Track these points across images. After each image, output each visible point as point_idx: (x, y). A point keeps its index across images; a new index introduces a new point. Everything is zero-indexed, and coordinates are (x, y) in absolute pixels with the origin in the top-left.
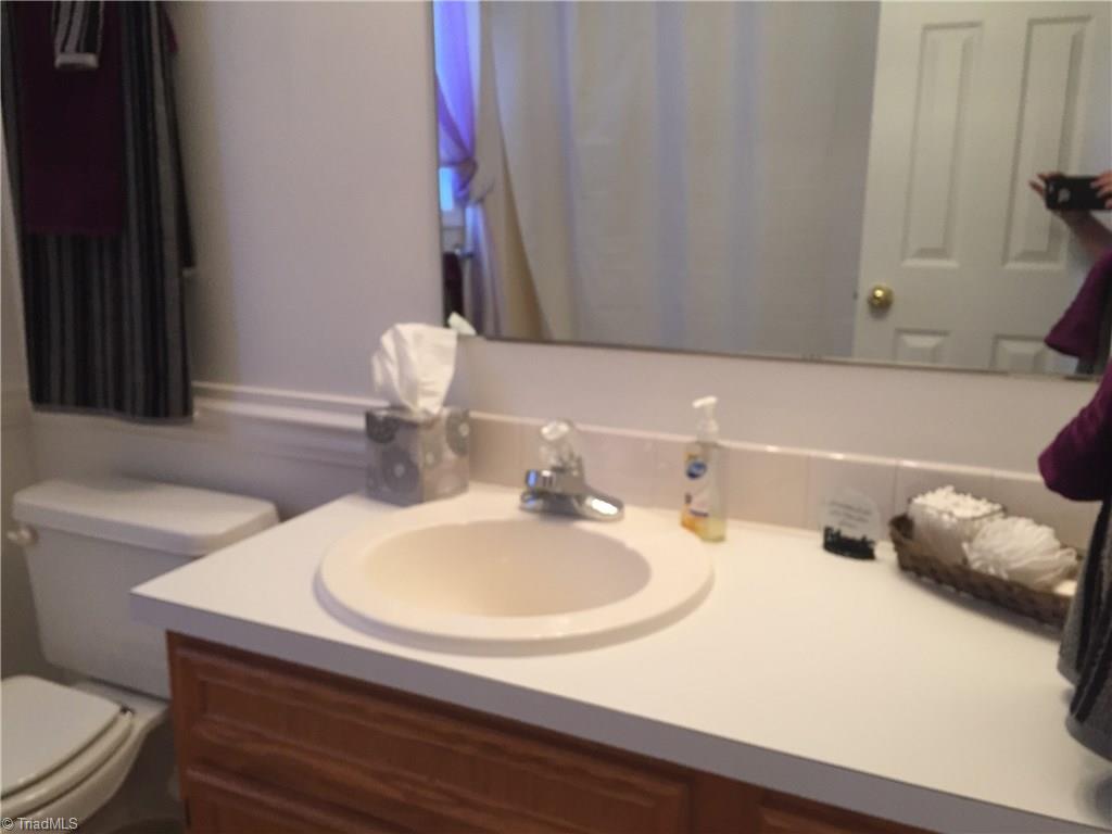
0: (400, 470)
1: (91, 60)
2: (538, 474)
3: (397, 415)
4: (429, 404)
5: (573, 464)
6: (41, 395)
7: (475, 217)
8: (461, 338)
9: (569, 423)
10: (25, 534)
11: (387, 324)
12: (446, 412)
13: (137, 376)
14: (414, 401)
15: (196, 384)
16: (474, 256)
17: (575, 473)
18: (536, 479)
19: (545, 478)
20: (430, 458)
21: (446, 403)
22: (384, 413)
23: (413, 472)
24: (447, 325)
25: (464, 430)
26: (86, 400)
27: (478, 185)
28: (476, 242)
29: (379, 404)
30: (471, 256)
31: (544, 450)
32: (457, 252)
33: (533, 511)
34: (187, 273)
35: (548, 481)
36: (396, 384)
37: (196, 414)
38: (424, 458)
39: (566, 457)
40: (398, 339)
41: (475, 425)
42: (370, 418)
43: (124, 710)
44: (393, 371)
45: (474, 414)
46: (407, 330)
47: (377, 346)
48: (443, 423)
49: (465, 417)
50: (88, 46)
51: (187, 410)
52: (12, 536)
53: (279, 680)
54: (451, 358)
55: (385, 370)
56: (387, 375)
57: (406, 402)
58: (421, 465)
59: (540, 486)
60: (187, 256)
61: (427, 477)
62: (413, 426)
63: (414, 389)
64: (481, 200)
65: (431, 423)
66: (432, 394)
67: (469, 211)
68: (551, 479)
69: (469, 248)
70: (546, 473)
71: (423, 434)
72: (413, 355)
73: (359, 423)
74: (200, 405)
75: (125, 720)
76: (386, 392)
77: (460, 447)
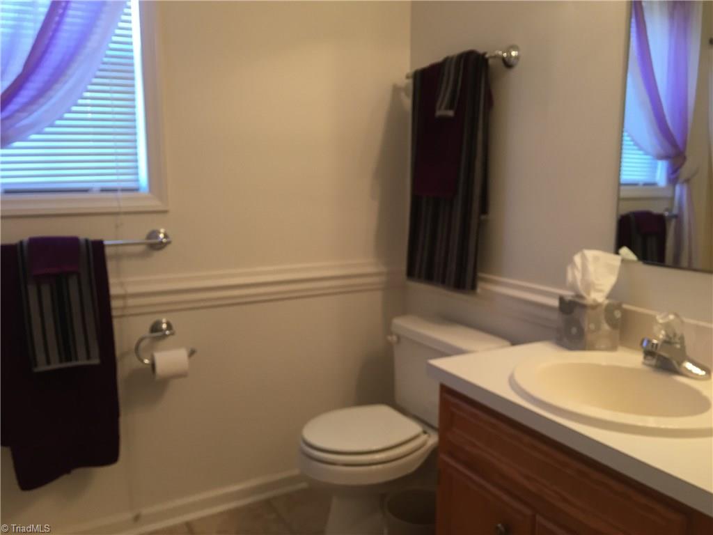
0: (574, 330)
1: (451, 113)
2: (649, 341)
3: (577, 300)
4: (598, 296)
5: (677, 340)
6: (411, 273)
7: (681, 191)
8: (623, 261)
9: (676, 315)
10: (394, 338)
11: (579, 248)
12: (607, 302)
13: (453, 267)
14: (589, 294)
15: (480, 274)
16: (678, 217)
17: (678, 346)
18: (647, 344)
19: (653, 344)
20: (592, 326)
21: (608, 297)
22: (569, 298)
23: (581, 334)
24: (617, 253)
25: (618, 314)
26: (429, 277)
27: (685, 171)
28: (680, 208)
29: (568, 294)
30: (676, 217)
31: (656, 328)
32: (667, 214)
33: (649, 365)
34: (483, 217)
35: (655, 346)
36: (579, 284)
37: (479, 290)
38: (589, 326)
39: (671, 335)
40: (584, 258)
41: (625, 313)
42: (561, 299)
43: (425, 432)
44: (579, 275)
45: (625, 306)
46: (590, 254)
47: (571, 261)
48: (604, 307)
49: (619, 307)
50: (450, 107)
51: (474, 287)
52: (389, 338)
53: (485, 417)
54: (616, 272)
55: (574, 275)
56: (574, 277)
57: (584, 294)
58: (586, 329)
59: (650, 348)
60: (484, 208)
61: (590, 337)
62: (584, 307)
63: (589, 286)
64: (687, 181)
65: (596, 306)
66: (600, 291)
67: (678, 188)
68: (657, 345)
69: (675, 211)
70: (655, 341)
71: (589, 312)
72: (591, 268)
73: (555, 303)
74: (481, 286)
75: (424, 437)
76: (573, 287)
77: (613, 323)
